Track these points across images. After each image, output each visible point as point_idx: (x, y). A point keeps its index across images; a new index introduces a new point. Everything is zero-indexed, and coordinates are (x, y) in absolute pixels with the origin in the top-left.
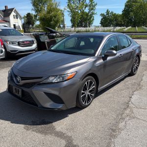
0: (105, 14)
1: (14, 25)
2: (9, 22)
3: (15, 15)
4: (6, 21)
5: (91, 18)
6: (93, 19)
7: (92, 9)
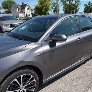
0: (88, 4)
1: (27, 14)
2: (24, 12)
3: (28, 8)
4: (23, 12)
5: (77, 7)
6: (79, 9)
7: (78, 1)
